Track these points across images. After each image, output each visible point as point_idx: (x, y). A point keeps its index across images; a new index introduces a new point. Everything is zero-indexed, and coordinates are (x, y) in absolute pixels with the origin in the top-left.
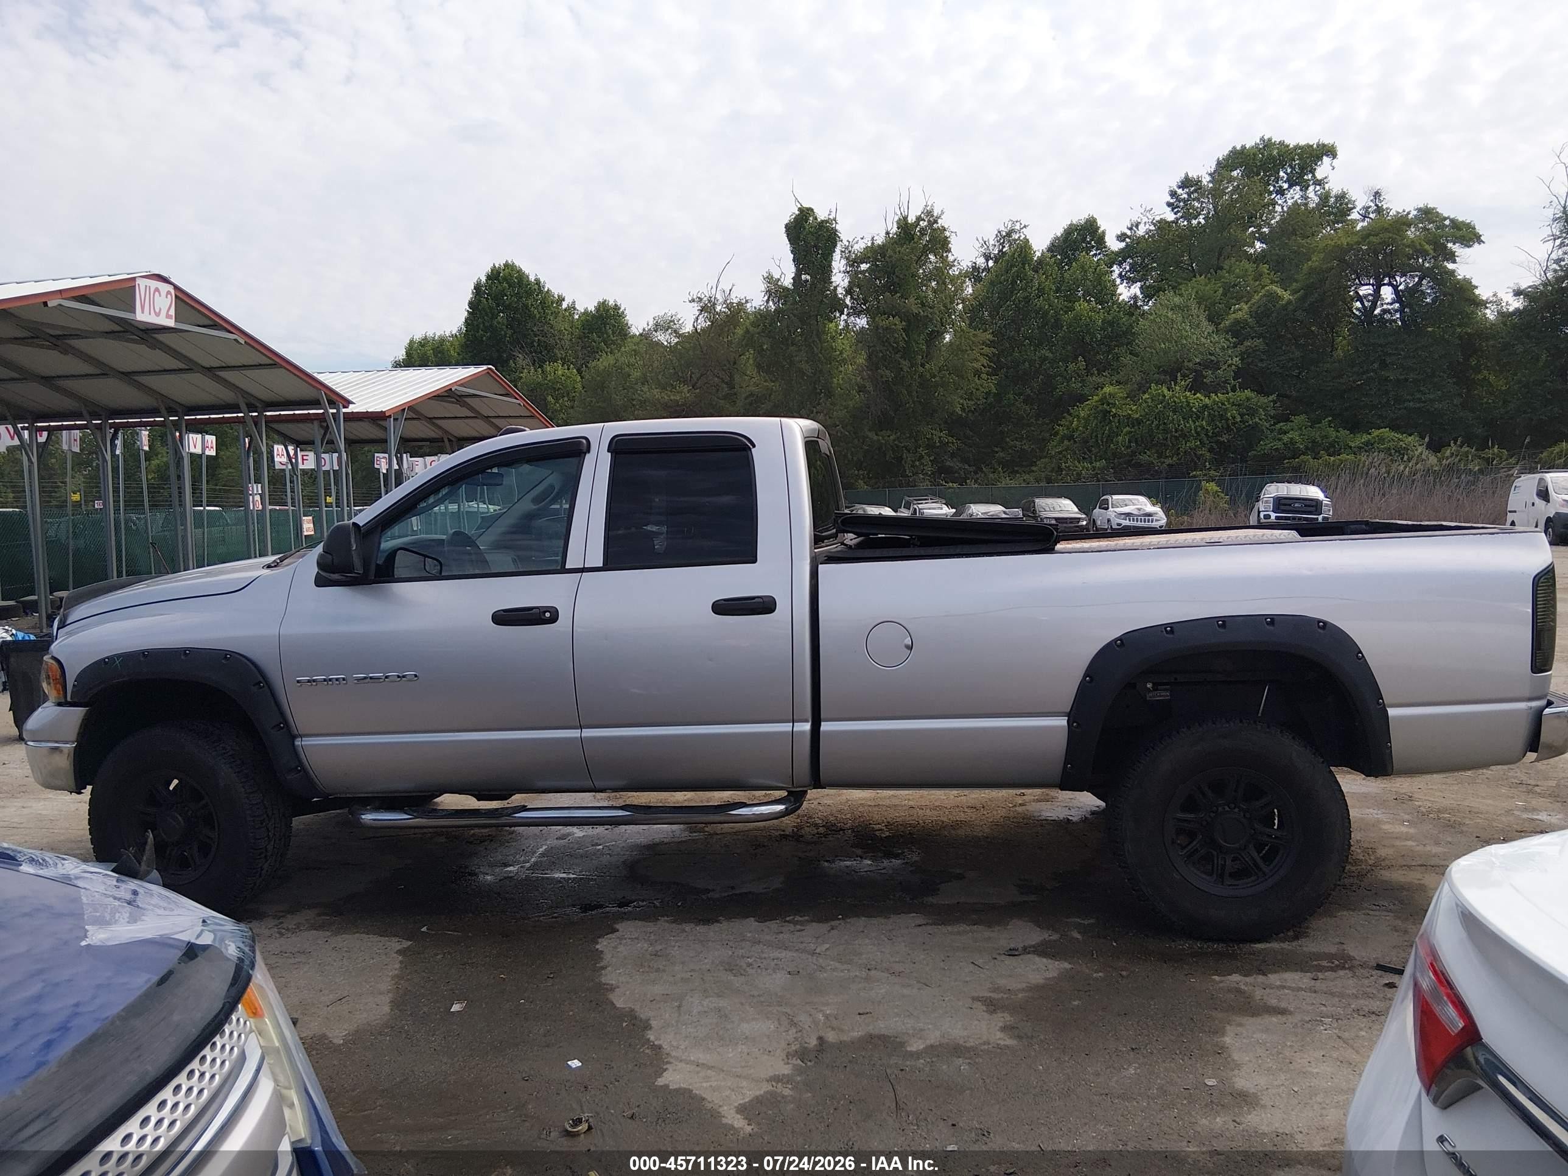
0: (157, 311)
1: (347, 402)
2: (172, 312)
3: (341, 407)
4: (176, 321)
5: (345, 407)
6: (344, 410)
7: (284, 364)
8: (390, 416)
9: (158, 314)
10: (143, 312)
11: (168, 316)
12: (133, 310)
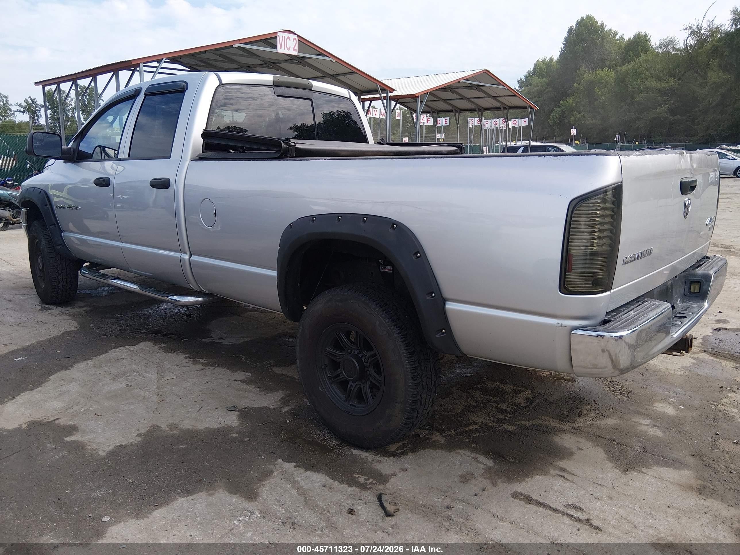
0: (288, 47)
1: (392, 90)
2: (296, 48)
3: (389, 92)
4: (298, 52)
5: (390, 92)
6: (391, 94)
7: (358, 72)
8: (418, 97)
9: (289, 49)
10: (281, 49)
11: (294, 50)
12: (275, 47)
